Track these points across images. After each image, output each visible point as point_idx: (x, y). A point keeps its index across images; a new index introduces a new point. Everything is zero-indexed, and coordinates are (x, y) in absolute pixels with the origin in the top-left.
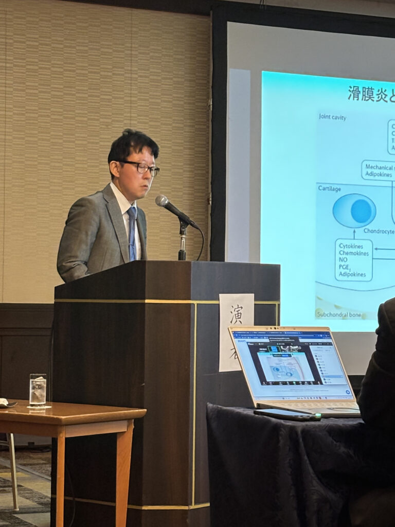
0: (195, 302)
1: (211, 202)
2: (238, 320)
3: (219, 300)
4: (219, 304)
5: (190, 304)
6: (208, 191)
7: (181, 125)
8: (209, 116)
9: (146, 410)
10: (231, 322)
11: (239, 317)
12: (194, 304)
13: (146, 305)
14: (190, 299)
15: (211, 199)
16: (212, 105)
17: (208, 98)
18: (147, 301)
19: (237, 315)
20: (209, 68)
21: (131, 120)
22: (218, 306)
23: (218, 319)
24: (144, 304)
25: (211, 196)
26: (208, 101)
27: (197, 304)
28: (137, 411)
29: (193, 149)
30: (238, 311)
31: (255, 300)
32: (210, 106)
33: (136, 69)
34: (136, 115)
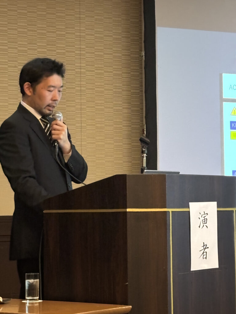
0: (170, 210)
1: (145, 132)
2: (204, 225)
3: (189, 208)
4: (189, 212)
5: (165, 212)
6: (143, 124)
7: (120, 72)
8: (142, 65)
9: (131, 307)
10: (199, 227)
11: (205, 222)
12: (169, 212)
13: (128, 214)
14: (165, 207)
15: (145, 130)
16: (145, 56)
17: (141, 51)
18: (128, 210)
19: (203, 221)
20: (141, 27)
21: (81, 69)
22: (188, 212)
23: (188, 223)
24: (126, 212)
25: (145, 127)
26: (141, 53)
27: (172, 211)
28: (124, 307)
29: (130, 91)
30: (204, 217)
31: (218, 207)
32: (143, 56)
33: (84, 29)
34: (85, 65)
